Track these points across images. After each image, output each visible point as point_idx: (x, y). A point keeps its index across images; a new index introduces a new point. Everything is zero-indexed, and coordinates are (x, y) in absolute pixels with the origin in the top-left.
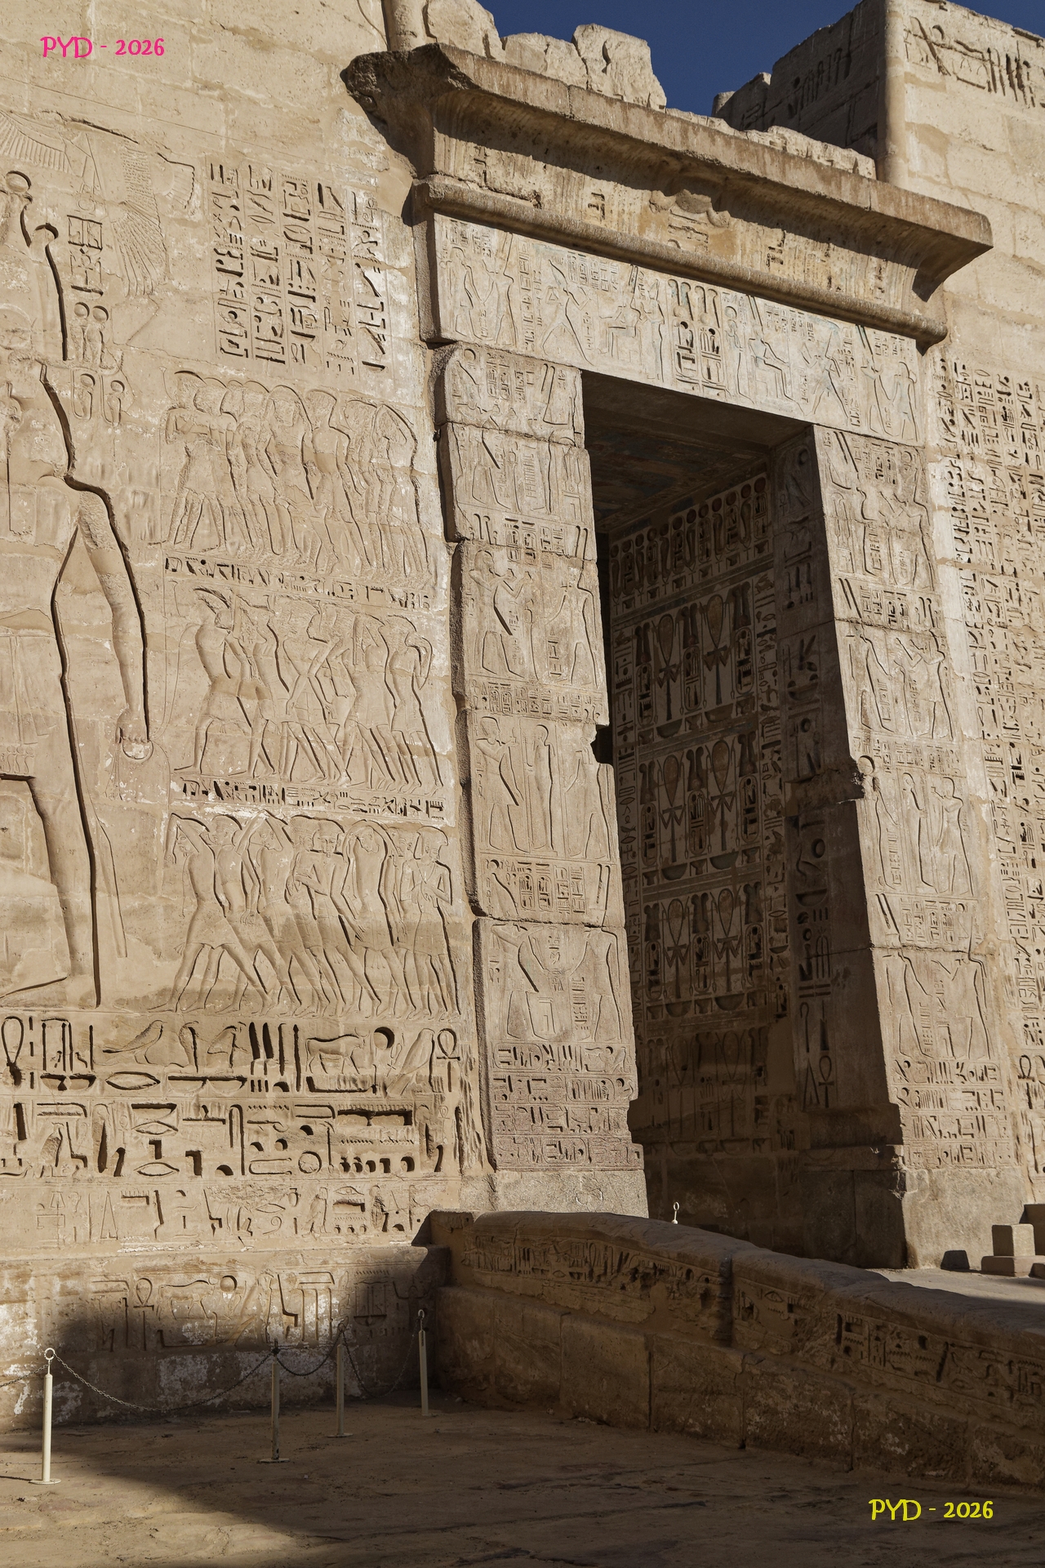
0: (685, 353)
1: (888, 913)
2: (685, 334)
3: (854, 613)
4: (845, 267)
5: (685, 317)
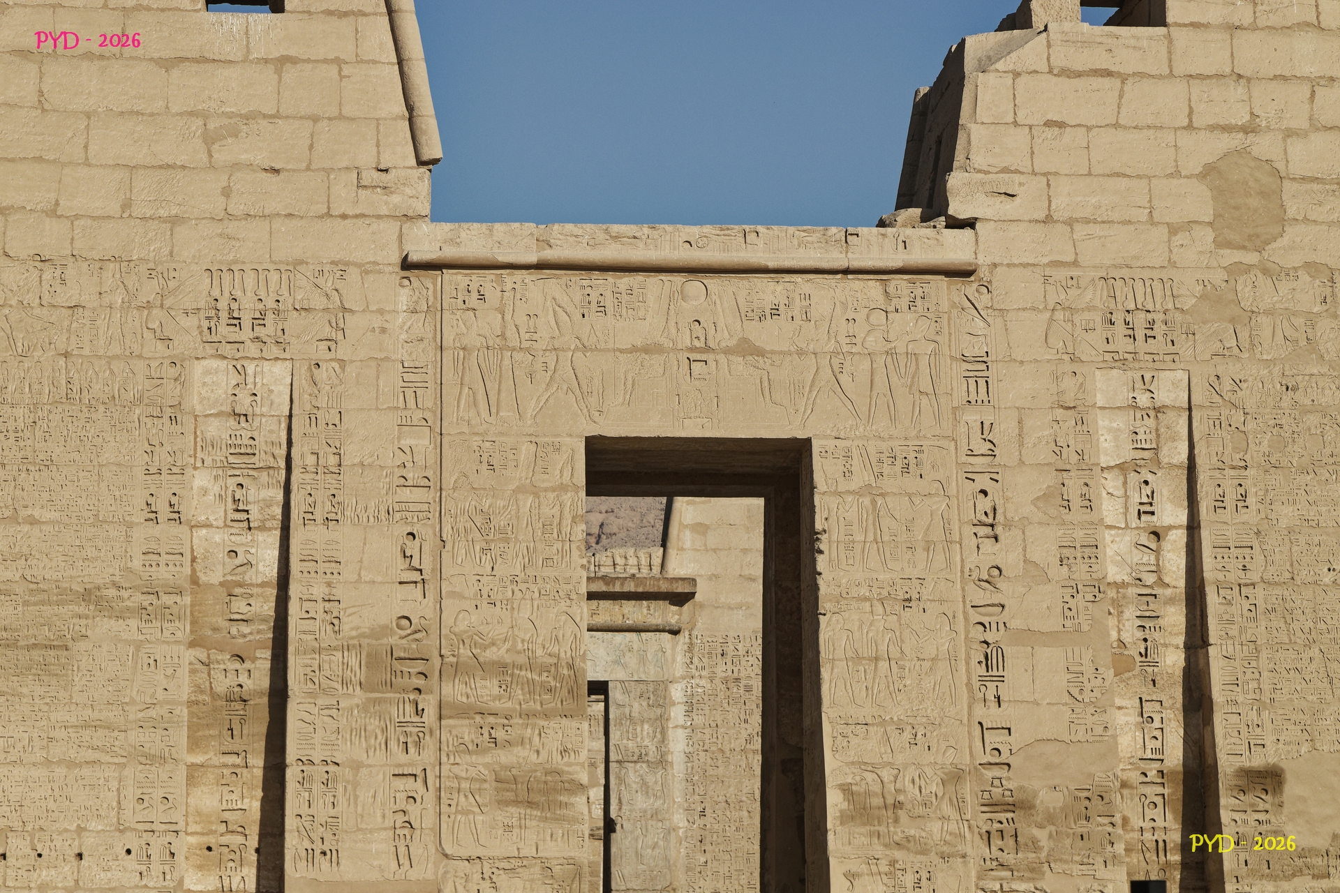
1: (623, 878)
3: (620, 758)
4: (631, 610)
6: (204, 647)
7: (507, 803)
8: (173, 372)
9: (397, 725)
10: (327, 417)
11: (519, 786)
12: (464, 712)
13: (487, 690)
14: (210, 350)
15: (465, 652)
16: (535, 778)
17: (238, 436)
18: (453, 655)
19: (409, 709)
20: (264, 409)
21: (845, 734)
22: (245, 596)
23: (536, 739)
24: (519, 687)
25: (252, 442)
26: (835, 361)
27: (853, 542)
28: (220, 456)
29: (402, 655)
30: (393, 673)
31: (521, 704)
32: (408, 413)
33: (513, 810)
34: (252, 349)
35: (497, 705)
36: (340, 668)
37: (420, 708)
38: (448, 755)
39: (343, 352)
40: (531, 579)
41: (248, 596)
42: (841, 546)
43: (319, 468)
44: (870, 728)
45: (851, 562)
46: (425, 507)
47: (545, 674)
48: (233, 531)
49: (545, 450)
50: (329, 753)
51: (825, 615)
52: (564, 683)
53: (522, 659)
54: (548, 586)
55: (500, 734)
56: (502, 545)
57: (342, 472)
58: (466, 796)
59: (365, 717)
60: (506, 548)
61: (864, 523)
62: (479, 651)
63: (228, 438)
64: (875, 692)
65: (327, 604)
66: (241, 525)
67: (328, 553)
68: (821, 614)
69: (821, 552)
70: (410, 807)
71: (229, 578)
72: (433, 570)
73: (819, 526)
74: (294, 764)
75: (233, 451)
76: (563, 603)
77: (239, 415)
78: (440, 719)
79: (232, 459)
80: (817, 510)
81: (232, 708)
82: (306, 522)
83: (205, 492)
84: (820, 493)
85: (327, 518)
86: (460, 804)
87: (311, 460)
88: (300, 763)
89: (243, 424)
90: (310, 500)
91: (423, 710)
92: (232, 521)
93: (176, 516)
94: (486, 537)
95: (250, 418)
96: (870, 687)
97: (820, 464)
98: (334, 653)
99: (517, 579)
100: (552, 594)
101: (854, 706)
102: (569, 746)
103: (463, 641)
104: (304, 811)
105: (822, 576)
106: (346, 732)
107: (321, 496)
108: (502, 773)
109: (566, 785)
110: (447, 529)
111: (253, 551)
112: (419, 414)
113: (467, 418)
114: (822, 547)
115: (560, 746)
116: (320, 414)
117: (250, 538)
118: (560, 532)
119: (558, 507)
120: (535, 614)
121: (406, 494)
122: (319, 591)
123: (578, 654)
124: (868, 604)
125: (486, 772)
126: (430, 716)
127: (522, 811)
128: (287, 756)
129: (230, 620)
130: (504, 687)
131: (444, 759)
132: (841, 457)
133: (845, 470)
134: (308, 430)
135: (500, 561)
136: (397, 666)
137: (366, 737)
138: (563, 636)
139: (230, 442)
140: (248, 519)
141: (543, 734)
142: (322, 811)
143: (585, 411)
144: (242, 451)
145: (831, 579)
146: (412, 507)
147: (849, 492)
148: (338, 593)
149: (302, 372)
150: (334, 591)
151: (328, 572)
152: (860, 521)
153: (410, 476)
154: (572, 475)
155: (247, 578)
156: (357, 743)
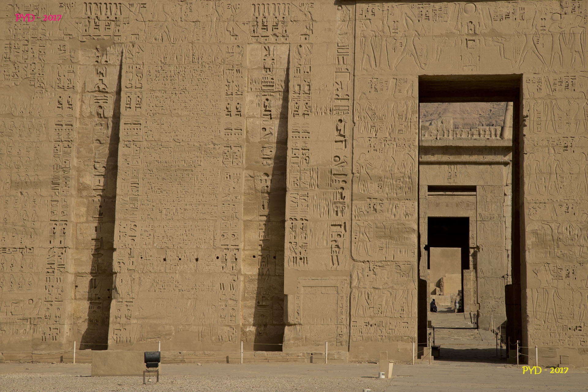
0: (450, 178)
1: (482, 272)
2: (450, 174)
3: (481, 219)
5: (450, 171)
6: (252, 170)
7: (380, 237)
8: (238, 50)
9: (333, 203)
10: (304, 69)
11: (386, 230)
12: (362, 198)
13: (373, 188)
14: (254, 40)
15: (363, 172)
16: (393, 226)
17: (266, 78)
18: (358, 173)
19: (339, 196)
20: (277, 66)
21: (534, 208)
22: (269, 147)
23: (394, 209)
24: (387, 186)
25: (272, 81)
26: (535, 39)
27: (541, 121)
28: (259, 86)
29: (336, 173)
30: (332, 181)
31: (387, 194)
32: (339, 66)
33: (383, 240)
34: (272, 39)
35: (376, 195)
36: (309, 178)
37: (343, 196)
38: (355, 216)
39: (312, 39)
40: (393, 139)
41: (271, 147)
42: (535, 124)
43: (301, 92)
44: (547, 205)
45: (539, 130)
46: (347, 108)
47: (399, 181)
48: (264, 119)
49: (400, 82)
50: (304, 215)
51: (526, 154)
52: (407, 185)
53: (388, 175)
54: (400, 142)
55: (378, 207)
56: (380, 125)
57: (311, 93)
58: (363, 234)
59: (319, 200)
60: (382, 125)
61: (546, 112)
62: (369, 171)
63: (262, 79)
64: (549, 188)
65: (304, 151)
66: (267, 117)
67: (304, 129)
68: (524, 153)
69: (526, 126)
70: (338, 239)
71: (263, 139)
72: (350, 135)
73: (525, 114)
74: (289, 220)
75: (264, 84)
76: (407, 150)
77: (267, 69)
78: (352, 200)
79: (264, 88)
80: (524, 106)
81: (264, 196)
82: (295, 115)
83: (252, 102)
84: (526, 99)
85: (304, 113)
86: (360, 238)
87: (297, 88)
88: (291, 220)
89: (268, 72)
90: (297, 105)
91: (345, 197)
92: (264, 115)
93: (239, 113)
94: (373, 121)
95: (271, 70)
96: (547, 186)
97: (526, 86)
98: (306, 172)
99: (386, 139)
100: (402, 145)
101: (539, 195)
102: (409, 213)
103: (363, 167)
104: (293, 240)
105: (526, 136)
106: (311, 206)
107: (302, 104)
108: (379, 225)
109: (407, 229)
110: (356, 119)
111: (273, 128)
112: (345, 67)
113: (366, 68)
114: (526, 123)
115: (404, 212)
116: (301, 68)
117: (271, 122)
118: (406, 118)
119: (405, 107)
120: (394, 155)
121: (339, 102)
122: (300, 145)
123: (413, 172)
124: (547, 149)
125: (372, 224)
126: (347, 200)
127: (388, 241)
128: (286, 217)
129: (263, 158)
130: (380, 187)
131: (353, 218)
132: (536, 82)
133: (538, 88)
134: (296, 75)
135: (379, 131)
136: (334, 178)
137: (320, 208)
138: (407, 164)
139: (263, 80)
140: (271, 114)
141: (397, 207)
142: (300, 241)
143: (419, 64)
144: (268, 84)
145: (530, 138)
146: (341, 108)
147: (539, 98)
148: (309, 146)
149: (294, 49)
150: (307, 145)
151: (304, 137)
152: (544, 111)
153: (340, 95)
154: (412, 92)
155: (270, 140)
156: (316, 211)
